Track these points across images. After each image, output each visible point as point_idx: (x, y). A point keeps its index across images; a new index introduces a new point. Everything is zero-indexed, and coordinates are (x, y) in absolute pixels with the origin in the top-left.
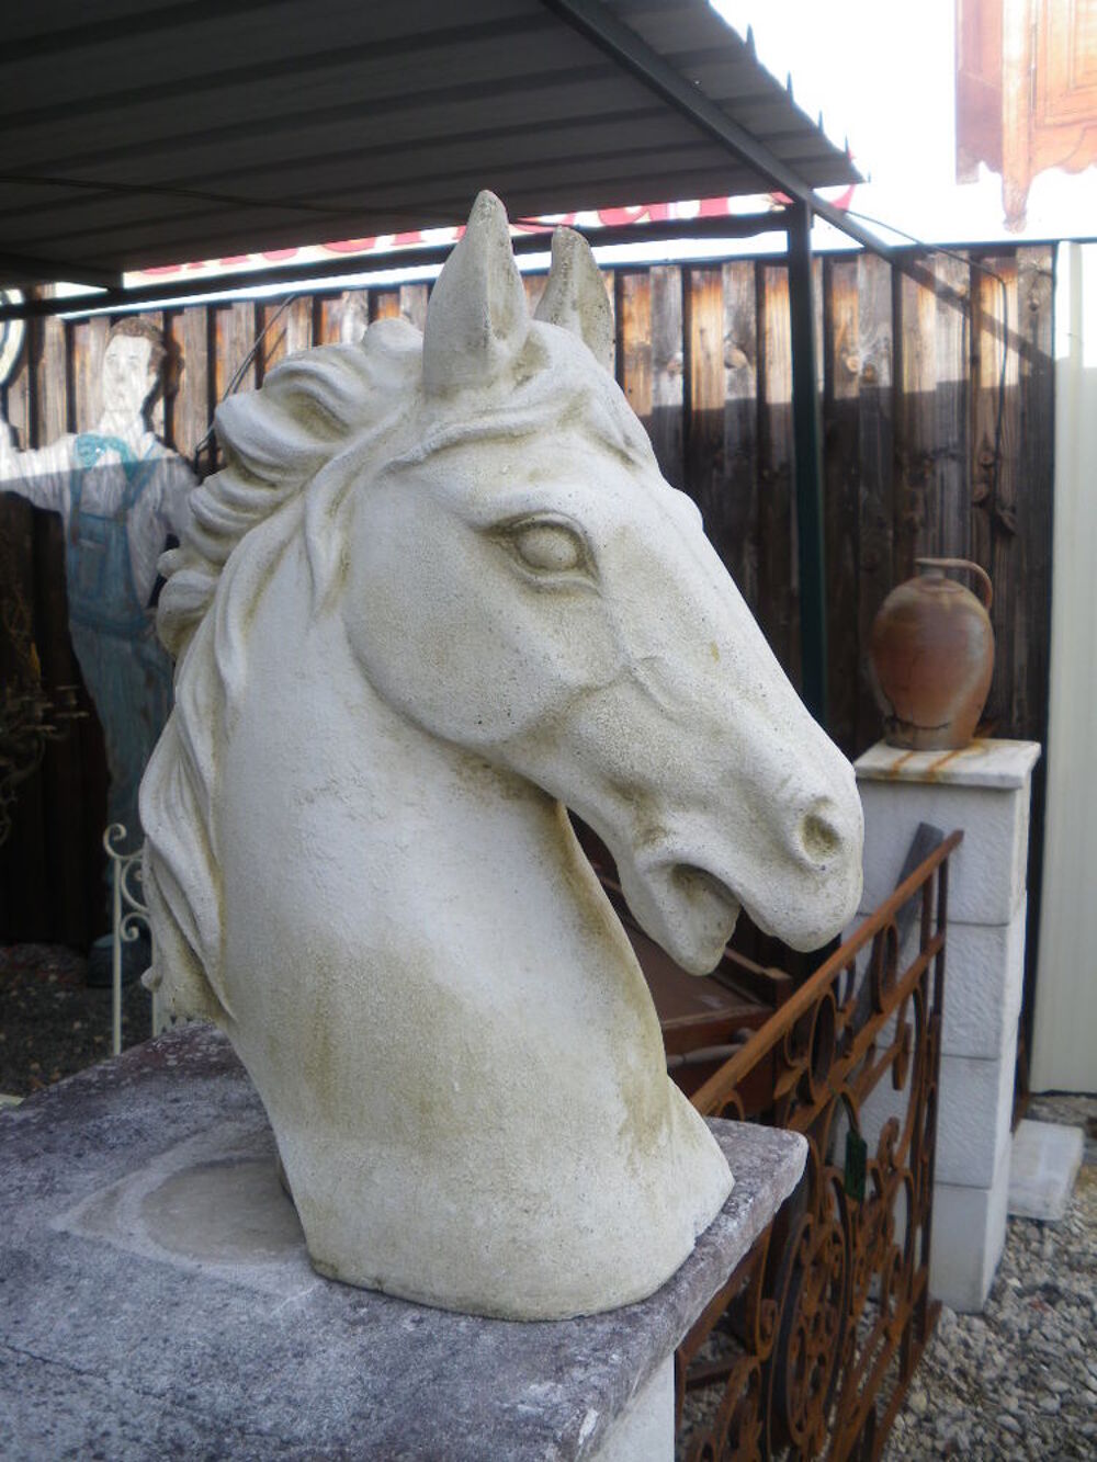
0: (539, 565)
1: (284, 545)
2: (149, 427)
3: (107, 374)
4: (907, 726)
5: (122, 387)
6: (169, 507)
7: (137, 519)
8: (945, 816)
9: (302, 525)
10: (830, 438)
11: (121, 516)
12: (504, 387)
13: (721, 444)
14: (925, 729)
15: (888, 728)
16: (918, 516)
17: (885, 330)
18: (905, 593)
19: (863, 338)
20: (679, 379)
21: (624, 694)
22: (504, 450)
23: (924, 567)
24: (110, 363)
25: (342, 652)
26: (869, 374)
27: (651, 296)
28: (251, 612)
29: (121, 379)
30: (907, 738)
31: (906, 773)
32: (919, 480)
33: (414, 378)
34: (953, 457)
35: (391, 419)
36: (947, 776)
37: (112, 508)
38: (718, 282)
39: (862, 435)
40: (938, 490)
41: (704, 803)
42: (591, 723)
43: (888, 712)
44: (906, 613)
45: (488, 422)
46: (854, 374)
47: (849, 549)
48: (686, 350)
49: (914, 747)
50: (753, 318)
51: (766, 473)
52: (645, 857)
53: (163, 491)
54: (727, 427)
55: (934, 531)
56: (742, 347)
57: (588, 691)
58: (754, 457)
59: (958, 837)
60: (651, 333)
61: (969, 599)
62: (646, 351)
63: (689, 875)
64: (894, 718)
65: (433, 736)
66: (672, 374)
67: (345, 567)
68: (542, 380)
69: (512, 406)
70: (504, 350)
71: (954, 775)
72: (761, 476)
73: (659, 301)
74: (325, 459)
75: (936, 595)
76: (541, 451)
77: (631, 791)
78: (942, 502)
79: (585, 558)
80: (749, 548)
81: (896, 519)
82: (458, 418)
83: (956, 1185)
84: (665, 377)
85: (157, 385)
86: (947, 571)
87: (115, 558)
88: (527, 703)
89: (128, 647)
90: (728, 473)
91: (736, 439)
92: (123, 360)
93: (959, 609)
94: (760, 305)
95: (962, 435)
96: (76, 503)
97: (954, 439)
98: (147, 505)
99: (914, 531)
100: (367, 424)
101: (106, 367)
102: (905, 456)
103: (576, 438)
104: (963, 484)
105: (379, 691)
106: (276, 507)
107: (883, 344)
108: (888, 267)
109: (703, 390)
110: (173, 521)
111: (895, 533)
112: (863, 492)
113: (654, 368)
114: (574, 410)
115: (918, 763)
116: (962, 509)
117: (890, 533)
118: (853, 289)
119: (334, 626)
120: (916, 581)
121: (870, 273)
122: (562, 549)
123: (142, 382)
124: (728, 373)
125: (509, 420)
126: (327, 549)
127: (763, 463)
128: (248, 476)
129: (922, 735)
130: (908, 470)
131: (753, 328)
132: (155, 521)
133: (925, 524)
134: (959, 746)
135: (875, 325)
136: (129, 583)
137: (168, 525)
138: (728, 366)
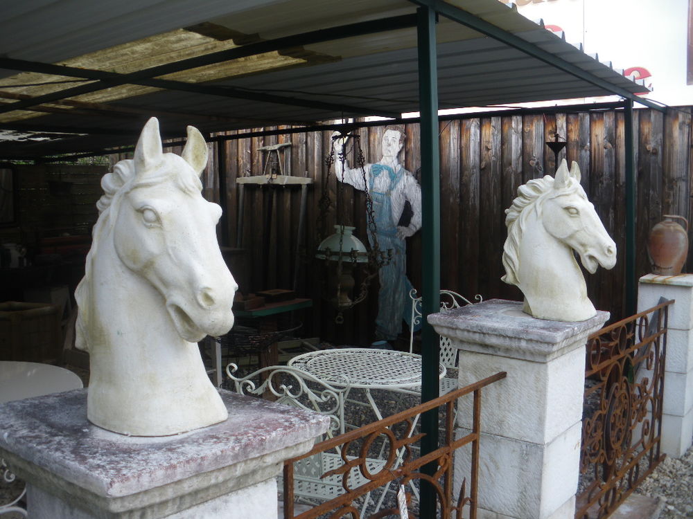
0: (572, 213)
1: (531, 210)
2: (399, 162)
3: (384, 143)
4: (658, 268)
5: (390, 148)
6: (406, 191)
7: (394, 194)
8: (669, 295)
9: (535, 206)
10: (640, 174)
11: (388, 193)
12: (566, 188)
13: (602, 175)
14: (664, 269)
15: (652, 268)
16: (671, 200)
17: (660, 135)
18: (659, 226)
19: (653, 139)
20: (588, 152)
21: (582, 232)
22: (566, 197)
23: (665, 218)
24: (385, 140)
25: (541, 225)
26: (654, 151)
27: (579, 123)
28: (526, 219)
29: (389, 145)
30: (658, 271)
31: (656, 281)
32: (671, 188)
33: (552, 186)
34: (683, 180)
35: (549, 192)
36: (670, 282)
37: (385, 190)
38: (602, 119)
39: (651, 172)
40: (678, 192)
41: (594, 247)
42: (578, 236)
43: (652, 263)
44: (660, 232)
45: (565, 193)
46: (649, 151)
47: (646, 212)
48: (591, 142)
49: (660, 274)
50: (614, 132)
51: (618, 185)
52: (585, 254)
53: (405, 186)
54: (605, 169)
55: (677, 206)
56: (610, 142)
57: (578, 231)
58: (614, 180)
59: (673, 301)
60: (579, 136)
61: (680, 228)
62: (577, 142)
63: (592, 258)
64: (655, 265)
65: (555, 237)
66: (586, 150)
67: (542, 213)
68: (572, 187)
69: (567, 190)
70: (566, 182)
71: (671, 282)
72: (616, 187)
73: (582, 125)
74: (538, 197)
75: (668, 226)
76: (571, 197)
77: (583, 245)
78: (679, 196)
79: (578, 213)
80: (611, 211)
81: (662, 202)
82: (560, 192)
83: (671, 415)
84: (584, 151)
85: (403, 148)
86: (673, 218)
87: (386, 208)
88: (569, 233)
89: (389, 240)
90: (605, 185)
91: (607, 173)
92: (390, 139)
93: (676, 231)
94: (616, 127)
95: (687, 173)
96: (371, 188)
97: (684, 174)
98: (398, 190)
99: (669, 206)
100: (545, 192)
101: (384, 141)
102: (666, 180)
103: (576, 195)
104: (687, 190)
105: (547, 231)
106: (530, 204)
107: (659, 141)
108: (662, 114)
109: (597, 156)
110: (408, 196)
111: (662, 206)
112: (651, 192)
113: (579, 148)
114: (576, 191)
115: (660, 279)
116: (686, 198)
117: (661, 206)
118: (649, 121)
119: (540, 221)
120: (663, 223)
121: (655, 116)
122: (575, 211)
123: (397, 147)
124: (605, 150)
125: (567, 193)
126: (539, 210)
127: (617, 182)
128: (525, 198)
129: (663, 270)
130: (667, 185)
131: (614, 134)
132: (401, 196)
133: (673, 203)
134: (675, 274)
135: (657, 134)
136: (391, 217)
137: (406, 197)
138: (605, 148)
